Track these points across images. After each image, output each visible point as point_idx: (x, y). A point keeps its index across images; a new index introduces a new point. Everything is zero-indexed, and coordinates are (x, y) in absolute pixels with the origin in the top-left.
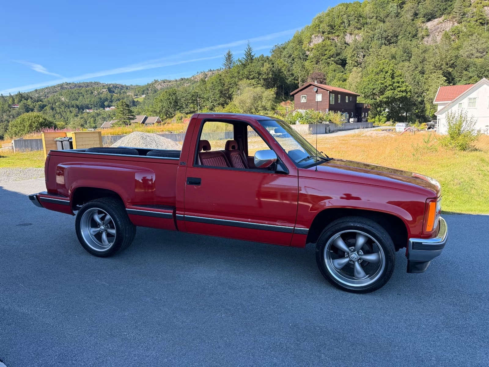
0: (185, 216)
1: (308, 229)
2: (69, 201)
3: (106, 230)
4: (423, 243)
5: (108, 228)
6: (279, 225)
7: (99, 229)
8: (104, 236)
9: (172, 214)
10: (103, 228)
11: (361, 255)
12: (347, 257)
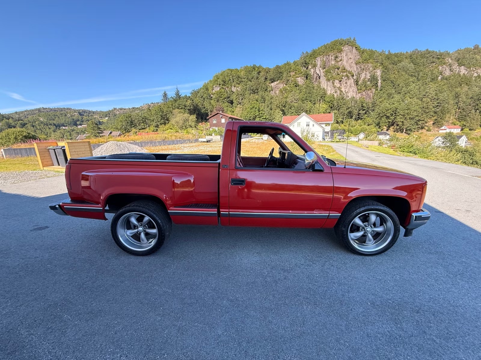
0: (230, 213)
1: (340, 214)
2: (102, 208)
3: (145, 231)
4: (422, 216)
5: (146, 228)
6: (316, 213)
7: (136, 230)
8: (143, 236)
9: (216, 212)
10: (142, 229)
11: (373, 228)
12: (362, 230)
